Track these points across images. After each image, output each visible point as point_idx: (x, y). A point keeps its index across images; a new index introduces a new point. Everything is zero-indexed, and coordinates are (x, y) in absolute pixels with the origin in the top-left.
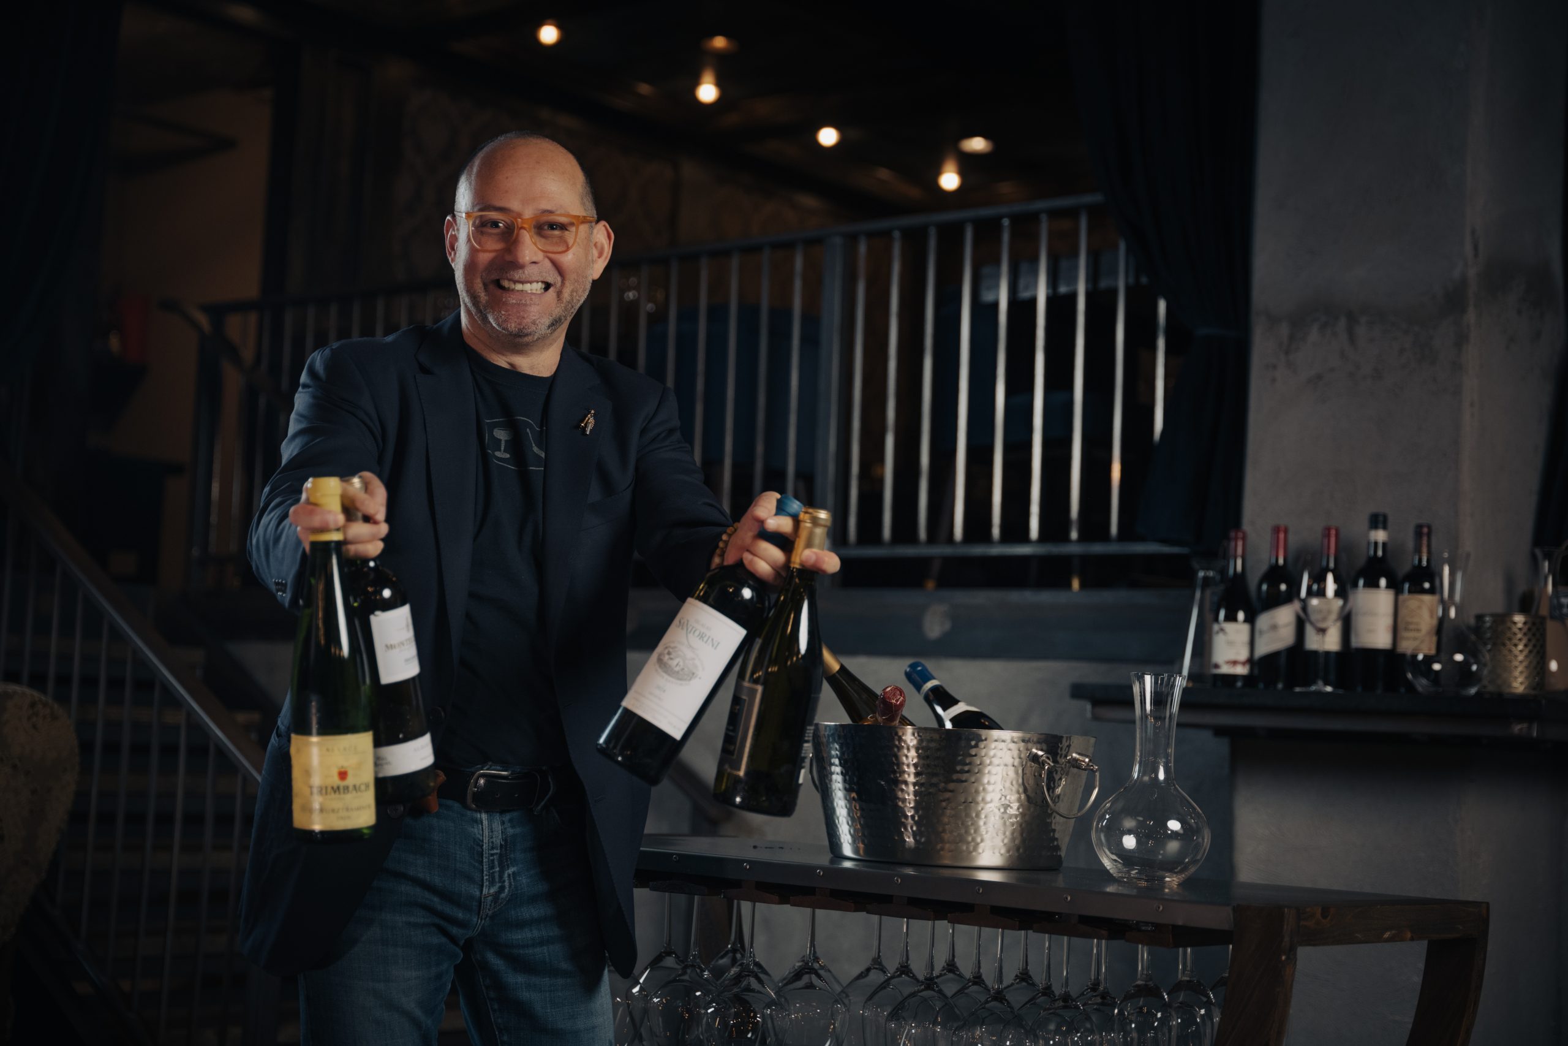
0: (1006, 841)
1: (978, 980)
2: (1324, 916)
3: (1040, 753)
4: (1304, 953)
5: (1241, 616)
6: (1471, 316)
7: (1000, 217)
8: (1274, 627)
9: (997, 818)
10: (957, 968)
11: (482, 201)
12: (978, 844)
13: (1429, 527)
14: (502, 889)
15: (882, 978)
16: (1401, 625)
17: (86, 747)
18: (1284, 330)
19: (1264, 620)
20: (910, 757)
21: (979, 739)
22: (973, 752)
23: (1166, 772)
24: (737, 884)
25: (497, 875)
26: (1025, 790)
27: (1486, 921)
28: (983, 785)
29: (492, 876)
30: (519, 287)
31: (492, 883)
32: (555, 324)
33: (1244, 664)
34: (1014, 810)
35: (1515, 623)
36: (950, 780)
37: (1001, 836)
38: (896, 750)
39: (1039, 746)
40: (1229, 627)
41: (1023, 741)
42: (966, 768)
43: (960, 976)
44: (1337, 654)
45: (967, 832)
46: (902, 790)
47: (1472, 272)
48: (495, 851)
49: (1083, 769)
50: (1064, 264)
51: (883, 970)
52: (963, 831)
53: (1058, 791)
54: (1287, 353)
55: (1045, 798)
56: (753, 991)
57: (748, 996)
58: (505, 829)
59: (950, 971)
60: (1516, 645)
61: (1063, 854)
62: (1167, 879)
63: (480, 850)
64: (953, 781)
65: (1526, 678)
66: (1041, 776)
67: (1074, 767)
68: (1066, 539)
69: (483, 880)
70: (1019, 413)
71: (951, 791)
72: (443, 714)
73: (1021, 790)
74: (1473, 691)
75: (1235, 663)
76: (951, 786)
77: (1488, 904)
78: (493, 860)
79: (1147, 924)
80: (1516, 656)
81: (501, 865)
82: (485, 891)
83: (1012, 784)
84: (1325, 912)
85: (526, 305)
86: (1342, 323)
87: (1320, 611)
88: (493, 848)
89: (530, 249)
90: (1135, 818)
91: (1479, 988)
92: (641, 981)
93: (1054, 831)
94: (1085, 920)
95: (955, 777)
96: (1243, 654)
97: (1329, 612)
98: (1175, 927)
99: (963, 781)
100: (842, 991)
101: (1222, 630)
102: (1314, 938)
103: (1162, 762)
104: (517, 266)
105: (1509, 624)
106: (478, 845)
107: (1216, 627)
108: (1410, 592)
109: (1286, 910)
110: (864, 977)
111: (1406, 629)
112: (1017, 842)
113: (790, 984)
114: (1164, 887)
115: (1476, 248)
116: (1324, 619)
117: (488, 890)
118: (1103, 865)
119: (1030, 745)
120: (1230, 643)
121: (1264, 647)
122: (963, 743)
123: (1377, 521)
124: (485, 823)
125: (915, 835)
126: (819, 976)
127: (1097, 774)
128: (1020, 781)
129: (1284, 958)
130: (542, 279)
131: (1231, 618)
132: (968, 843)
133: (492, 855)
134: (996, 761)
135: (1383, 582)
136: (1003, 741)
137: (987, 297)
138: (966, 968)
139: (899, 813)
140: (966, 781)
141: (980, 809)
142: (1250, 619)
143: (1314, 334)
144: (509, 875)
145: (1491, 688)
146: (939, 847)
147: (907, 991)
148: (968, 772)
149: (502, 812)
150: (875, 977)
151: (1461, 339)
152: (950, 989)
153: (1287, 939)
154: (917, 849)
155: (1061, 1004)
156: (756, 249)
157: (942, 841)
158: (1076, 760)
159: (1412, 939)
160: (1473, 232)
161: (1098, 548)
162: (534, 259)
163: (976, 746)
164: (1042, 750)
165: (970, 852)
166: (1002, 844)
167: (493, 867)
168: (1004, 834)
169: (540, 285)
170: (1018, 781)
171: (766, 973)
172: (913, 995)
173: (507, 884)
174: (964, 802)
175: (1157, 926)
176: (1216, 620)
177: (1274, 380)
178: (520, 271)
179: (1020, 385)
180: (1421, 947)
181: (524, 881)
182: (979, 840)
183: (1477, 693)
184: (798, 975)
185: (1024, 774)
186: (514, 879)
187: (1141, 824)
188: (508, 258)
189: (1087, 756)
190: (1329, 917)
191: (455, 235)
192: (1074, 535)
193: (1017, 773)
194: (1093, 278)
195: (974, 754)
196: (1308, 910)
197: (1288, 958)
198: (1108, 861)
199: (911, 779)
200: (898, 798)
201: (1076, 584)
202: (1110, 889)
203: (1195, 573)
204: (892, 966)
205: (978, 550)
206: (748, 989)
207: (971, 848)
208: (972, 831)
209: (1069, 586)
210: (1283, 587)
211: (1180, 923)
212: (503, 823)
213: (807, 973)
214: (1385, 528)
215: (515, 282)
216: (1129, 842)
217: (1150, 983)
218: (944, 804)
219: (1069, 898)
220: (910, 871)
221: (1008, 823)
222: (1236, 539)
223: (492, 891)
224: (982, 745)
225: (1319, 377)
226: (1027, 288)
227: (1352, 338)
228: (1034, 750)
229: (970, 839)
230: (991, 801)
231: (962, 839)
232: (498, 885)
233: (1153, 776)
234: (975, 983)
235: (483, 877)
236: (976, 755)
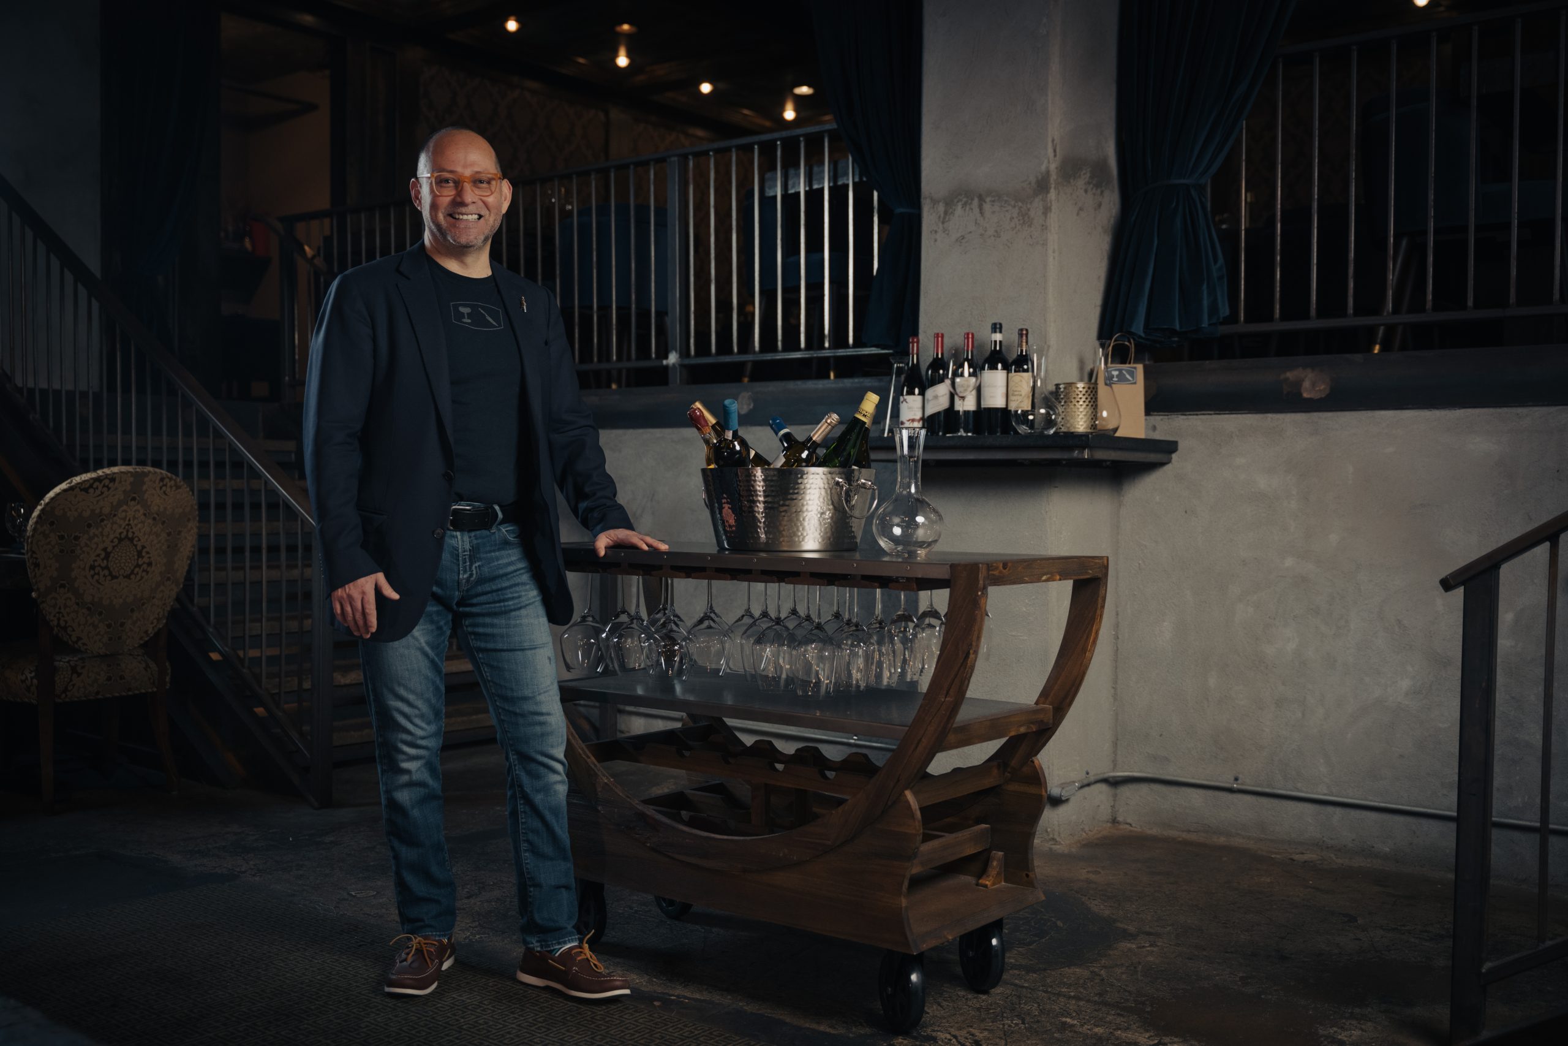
0: (822, 534)
1: (808, 618)
2: (1005, 568)
3: (840, 480)
4: (992, 590)
5: (917, 391)
6: (1052, 194)
7: (776, 140)
8: (936, 397)
9: (816, 521)
10: (797, 612)
11: (436, 166)
12: (805, 537)
13: (1027, 330)
14: (471, 575)
15: (751, 621)
16: (1010, 393)
17: (203, 506)
18: (941, 208)
19: (930, 393)
20: (760, 486)
21: (803, 474)
22: (800, 481)
23: (916, 487)
24: (660, 568)
25: (468, 568)
26: (833, 504)
27: (1106, 567)
28: (807, 501)
29: (465, 567)
30: (465, 217)
31: (465, 572)
32: (486, 239)
33: (919, 421)
34: (828, 514)
35: (1078, 388)
36: (786, 499)
37: (819, 531)
38: (753, 482)
39: (839, 476)
40: (909, 398)
41: (830, 473)
42: (796, 491)
43: (799, 617)
44: (974, 411)
45: (798, 530)
46: (758, 506)
47: (1053, 167)
48: (466, 553)
49: (868, 489)
50: (816, 169)
51: (752, 616)
52: (795, 529)
53: (854, 502)
54: (943, 223)
55: (844, 508)
56: (675, 631)
57: (673, 635)
58: (472, 540)
59: (793, 614)
60: (1078, 402)
61: (858, 540)
62: (919, 552)
63: (457, 553)
64: (789, 499)
65: (1085, 422)
66: (841, 494)
67: (862, 488)
68: (822, 348)
69: (459, 570)
70: (791, 268)
71: (788, 506)
72: (452, 474)
73: (830, 503)
74: (1052, 432)
75: (913, 420)
76: (787, 503)
77: (1108, 557)
78: (465, 559)
79: (903, 578)
80: (1078, 408)
81: (470, 560)
82: (461, 576)
83: (824, 499)
84: (1005, 565)
85: (470, 228)
86: (976, 202)
87: (962, 386)
88: (464, 552)
89: (470, 195)
90: (899, 516)
91: (1103, 607)
92: (607, 630)
93: (851, 527)
94: (866, 578)
95: (789, 497)
96: (919, 415)
97: (968, 386)
98: (917, 579)
99: (794, 499)
100: (729, 629)
101: (905, 400)
102: (998, 581)
103: (913, 481)
104: (463, 204)
105: (1074, 389)
106: (456, 550)
107: (901, 399)
108: (1015, 371)
109: (980, 565)
110: (741, 620)
111: (1013, 395)
112: (829, 535)
113: (697, 626)
114: (917, 557)
115: (1055, 151)
116: (966, 390)
117: (464, 576)
118: (880, 545)
119: (834, 476)
120: (910, 408)
121: (930, 411)
122: (793, 477)
123: (996, 328)
124: (459, 537)
125: (766, 533)
126: (714, 621)
127: (877, 491)
128: (829, 497)
129: (980, 593)
130: (478, 213)
131: (911, 392)
132: (799, 537)
133: (465, 555)
134: (813, 486)
135: (1000, 366)
136: (818, 474)
137: (769, 193)
138: (802, 611)
139: (755, 519)
140: (796, 499)
141: (805, 515)
142: (922, 393)
143: (959, 210)
144: (476, 567)
145: (1063, 429)
146: (781, 539)
147: (764, 626)
148: (797, 493)
149: (470, 531)
150: (747, 620)
151: (1047, 210)
152: (791, 625)
153: (981, 582)
154: (767, 543)
155: (854, 628)
156: (645, 164)
157: (783, 536)
158: (864, 484)
159: (1060, 580)
160: (1053, 141)
161: (841, 352)
162: (474, 201)
163: (802, 477)
164: (841, 478)
165: (800, 542)
166: (819, 536)
167: (465, 563)
168: (821, 530)
169: (476, 217)
170: (827, 498)
171: (681, 620)
172: (769, 628)
173: (474, 572)
174: (796, 512)
175: (908, 579)
176: (902, 395)
177: (936, 240)
178: (466, 208)
179: (791, 249)
180: (1068, 585)
181: (486, 570)
182: (805, 534)
183: (1054, 433)
184: (701, 621)
185: (831, 493)
186: (479, 569)
187: (903, 521)
188: (459, 199)
189: (870, 481)
190: (1008, 569)
191: (418, 190)
192: (827, 345)
193: (826, 492)
194: (834, 178)
195: (800, 482)
196: (994, 565)
197: (982, 593)
198: (883, 543)
199: (761, 499)
200: (756, 511)
201: (832, 375)
202: (886, 559)
203: (892, 365)
204: (757, 613)
205: (769, 357)
206: (672, 631)
207: (801, 540)
208: (801, 529)
209: (828, 377)
210: (941, 372)
211: (920, 576)
212: (470, 537)
213: (707, 619)
214: (1001, 332)
215: (463, 214)
216: (897, 531)
217: (905, 613)
218: (783, 514)
219: (855, 565)
220: (763, 555)
221: (822, 523)
222: (913, 343)
223: (465, 576)
224: (805, 477)
225: (963, 237)
226: (793, 187)
227: (982, 213)
228: (837, 479)
229: (800, 534)
230: (811, 511)
231: (795, 534)
232: (469, 573)
233: (908, 490)
234: (807, 620)
235: (459, 568)
236: (801, 483)
